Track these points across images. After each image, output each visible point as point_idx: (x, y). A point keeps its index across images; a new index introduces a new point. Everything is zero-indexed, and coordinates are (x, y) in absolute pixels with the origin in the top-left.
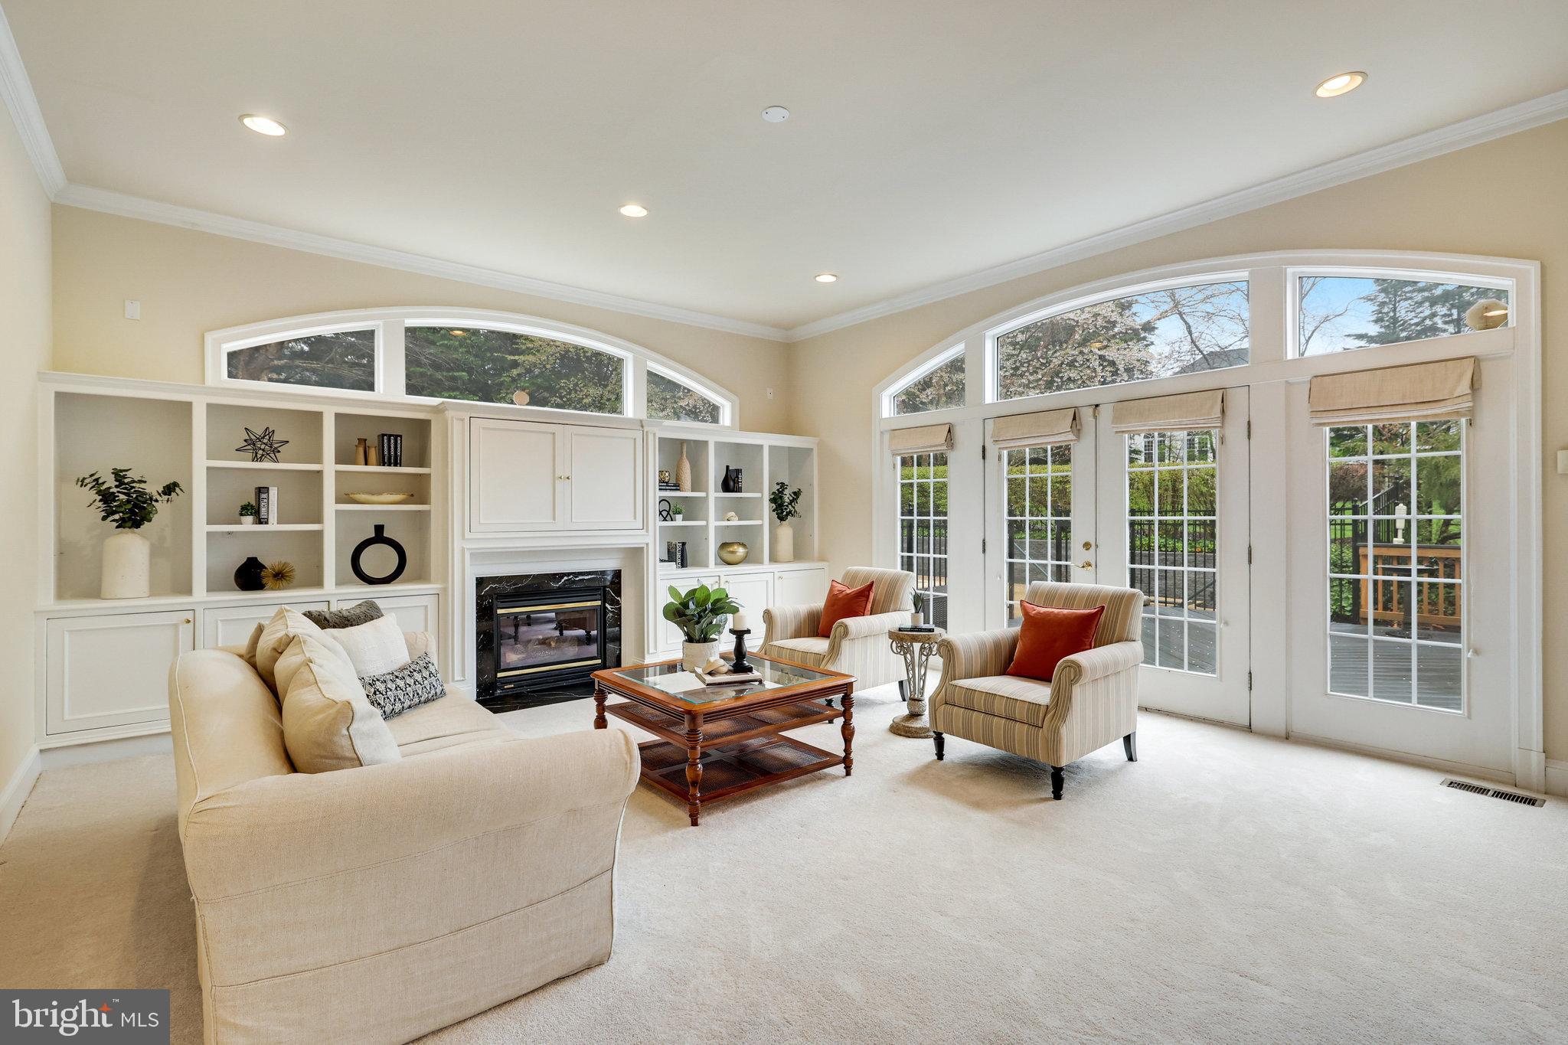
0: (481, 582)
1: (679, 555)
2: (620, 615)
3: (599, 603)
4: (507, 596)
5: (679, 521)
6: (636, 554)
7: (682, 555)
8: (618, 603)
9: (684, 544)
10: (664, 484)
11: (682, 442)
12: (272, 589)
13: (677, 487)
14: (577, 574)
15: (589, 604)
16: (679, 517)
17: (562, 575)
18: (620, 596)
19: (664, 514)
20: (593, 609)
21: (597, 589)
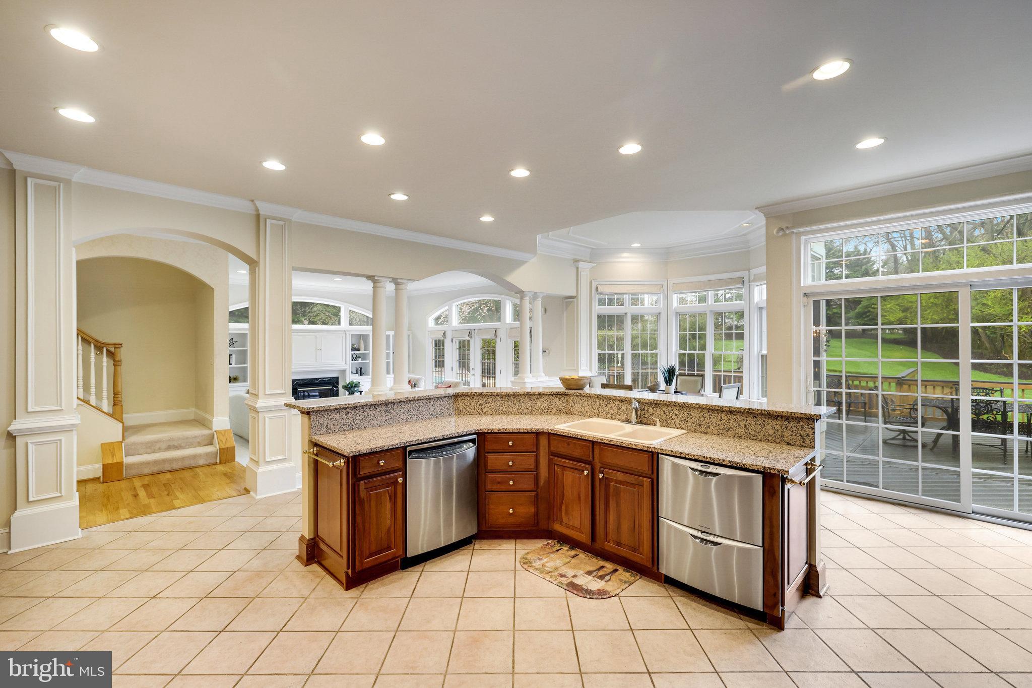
0: (293, 381)
1: (359, 372)
2: (338, 391)
3: (331, 387)
4: (301, 385)
5: (360, 361)
6: (343, 372)
7: (361, 372)
8: (338, 387)
9: (361, 368)
10: (353, 349)
11: (361, 335)
12: (233, 383)
13: (359, 350)
14: (324, 378)
15: (328, 387)
16: (360, 359)
17: (319, 378)
18: (338, 385)
19: (355, 358)
20: (330, 389)
21: (330, 383)
